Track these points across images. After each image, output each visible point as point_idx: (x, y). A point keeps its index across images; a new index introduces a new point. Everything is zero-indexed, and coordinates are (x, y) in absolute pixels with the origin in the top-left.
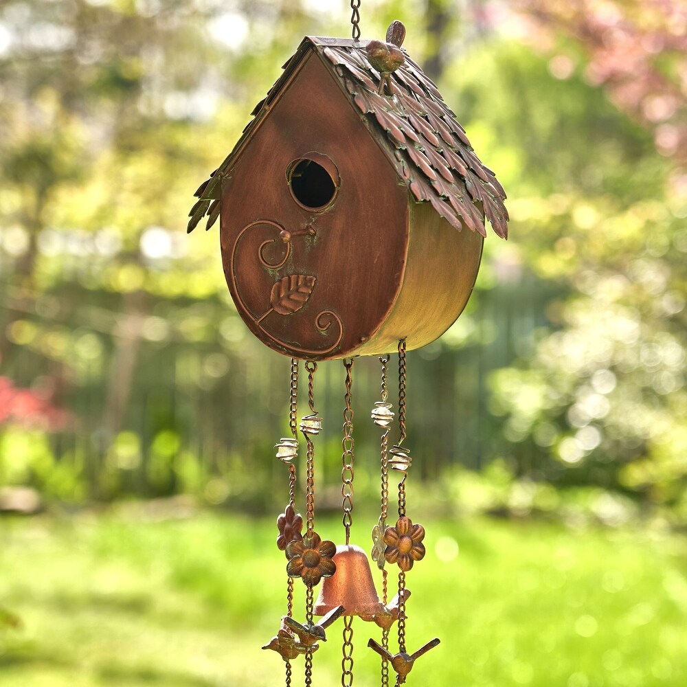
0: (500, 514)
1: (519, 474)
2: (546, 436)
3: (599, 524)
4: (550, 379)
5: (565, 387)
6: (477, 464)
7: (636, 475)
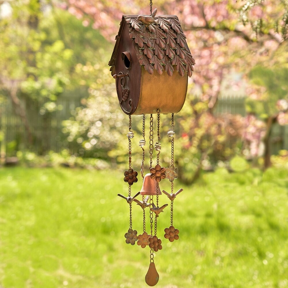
0: (66, 166)
2: (80, 140)
6: (58, 150)
7: (112, 154)
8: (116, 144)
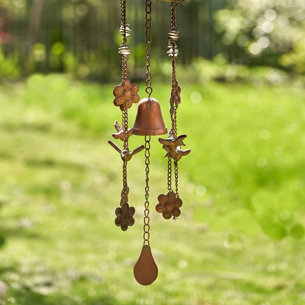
0: (221, 80)
1: (230, 61)
2: (243, 42)
3: (269, 84)
4: (244, 14)
5: (252, 18)
6: (210, 57)
7: (287, 60)
8: (291, 44)
